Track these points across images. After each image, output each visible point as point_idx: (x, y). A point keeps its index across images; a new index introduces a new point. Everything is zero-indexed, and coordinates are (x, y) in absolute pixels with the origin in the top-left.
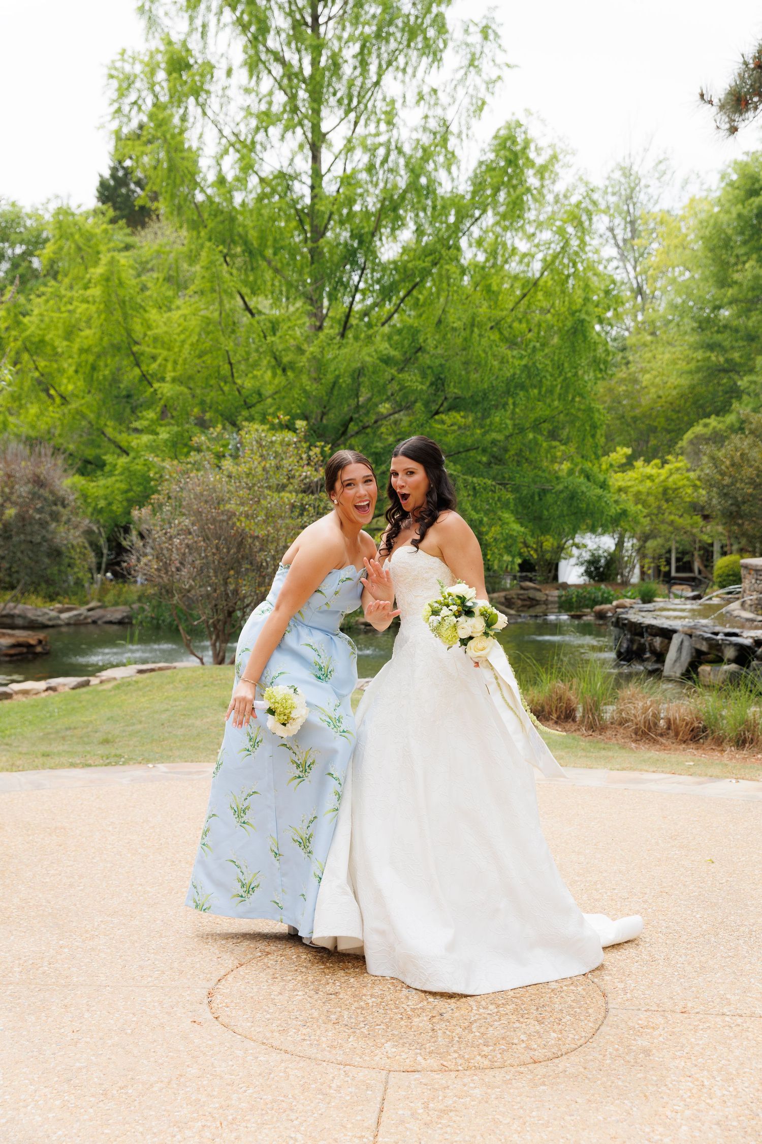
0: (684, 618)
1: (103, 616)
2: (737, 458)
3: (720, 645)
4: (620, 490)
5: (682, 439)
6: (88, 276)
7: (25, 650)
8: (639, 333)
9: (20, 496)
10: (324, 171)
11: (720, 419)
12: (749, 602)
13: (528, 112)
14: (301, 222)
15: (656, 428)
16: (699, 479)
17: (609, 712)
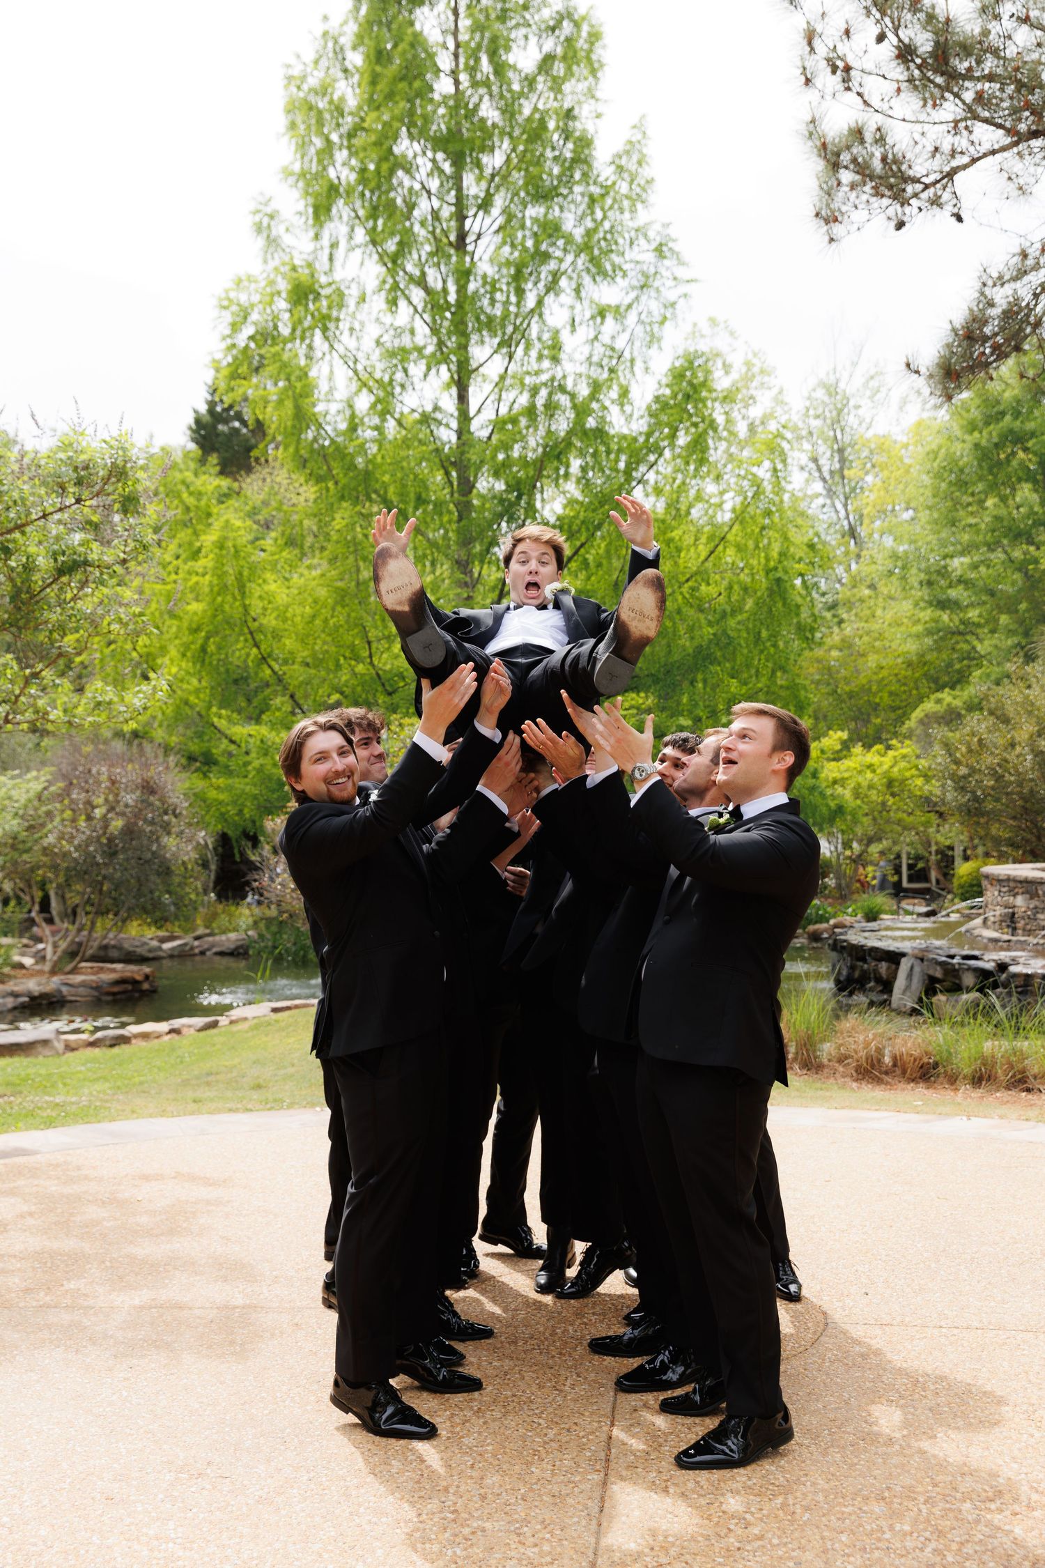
0: (914, 938)
1: (213, 946)
2: (975, 747)
3: (957, 971)
4: (835, 782)
5: (909, 719)
6: (198, 544)
7: (130, 987)
8: (854, 587)
9: (127, 806)
10: (472, 413)
11: (957, 692)
12: (992, 919)
13: (713, 322)
14: (447, 473)
15: (878, 704)
16: (930, 768)
17: (827, 1049)
